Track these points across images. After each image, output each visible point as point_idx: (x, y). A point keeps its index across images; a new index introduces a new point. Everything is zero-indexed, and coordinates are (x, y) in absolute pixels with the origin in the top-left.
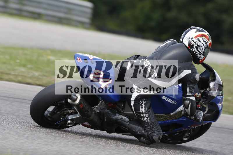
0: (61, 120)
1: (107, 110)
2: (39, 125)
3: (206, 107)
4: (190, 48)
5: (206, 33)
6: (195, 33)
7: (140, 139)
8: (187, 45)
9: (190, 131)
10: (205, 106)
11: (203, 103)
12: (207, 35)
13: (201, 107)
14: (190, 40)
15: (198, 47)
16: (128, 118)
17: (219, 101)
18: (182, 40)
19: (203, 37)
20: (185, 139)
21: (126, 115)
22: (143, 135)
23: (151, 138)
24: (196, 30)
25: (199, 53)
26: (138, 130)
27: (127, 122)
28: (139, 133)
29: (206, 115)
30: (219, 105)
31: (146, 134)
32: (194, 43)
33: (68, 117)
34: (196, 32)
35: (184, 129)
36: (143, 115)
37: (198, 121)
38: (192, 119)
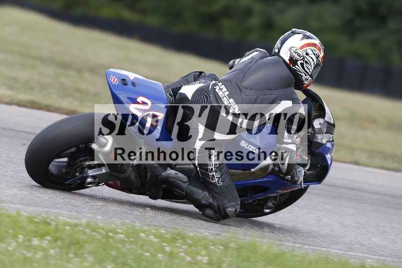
0: (77, 176)
2: (40, 184)
4: (291, 66)
5: (317, 41)
6: (301, 40)
7: (204, 211)
8: (287, 59)
9: (275, 198)
12: (319, 45)
14: (293, 52)
15: (305, 64)
16: (185, 175)
17: (329, 150)
18: (279, 51)
19: (313, 48)
20: (267, 211)
21: (182, 171)
22: (210, 206)
23: (223, 212)
24: (301, 36)
25: (305, 74)
26: (202, 196)
27: (185, 182)
28: (203, 202)
29: (308, 173)
30: (328, 156)
31: (216, 204)
32: (299, 58)
33: (87, 172)
34: (303, 39)
35: (269, 195)
36: (211, 174)
37: (295, 182)
38: (287, 180)
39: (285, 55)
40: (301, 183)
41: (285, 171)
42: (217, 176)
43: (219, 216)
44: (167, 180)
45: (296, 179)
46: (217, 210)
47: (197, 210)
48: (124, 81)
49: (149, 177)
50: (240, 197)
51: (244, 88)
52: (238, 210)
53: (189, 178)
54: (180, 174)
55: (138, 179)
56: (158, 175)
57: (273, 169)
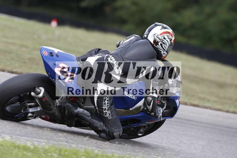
0: (22, 113)
1: (68, 104)
3: (164, 104)
4: (155, 45)
5: (170, 31)
6: (160, 30)
7: (100, 134)
8: (152, 42)
9: (145, 127)
10: (164, 102)
11: (162, 99)
12: (172, 33)
13: (160, 103)
15: (163, 44)
16: (89, 112)
17: (178, 98)
18: (147, 36)
19: (168, 35)
20: (140, 135)
21: (87, 109)
23: (111, 135)
24: (161, 27)
26: (99, 125)
27: (89, 116)
29: (165, 111)
30: (177, 101)
31: (108, 130)
32: (159, 40)
33: (29, 110)
34: (162, 29)
35: (141, 125)
36: (105, 111)
37: (157, 117)
38: (152, 116)
39: (151, 39)
40: (160, 117)
41: (151, 110)
42: (108, 112)
43: (109, 137)
44: (77, 115)
45: (157, 115)
46: (108, 134)
47: (95, 134)
48: (51, 54)
49: (66, 113)
50: (122, 126)
51: (125, 59)
52: (121, 134)
53: (91, 113)
54: (85, 111)
55: (60, 114)
56: (72, 112)
57: (143, 109)
